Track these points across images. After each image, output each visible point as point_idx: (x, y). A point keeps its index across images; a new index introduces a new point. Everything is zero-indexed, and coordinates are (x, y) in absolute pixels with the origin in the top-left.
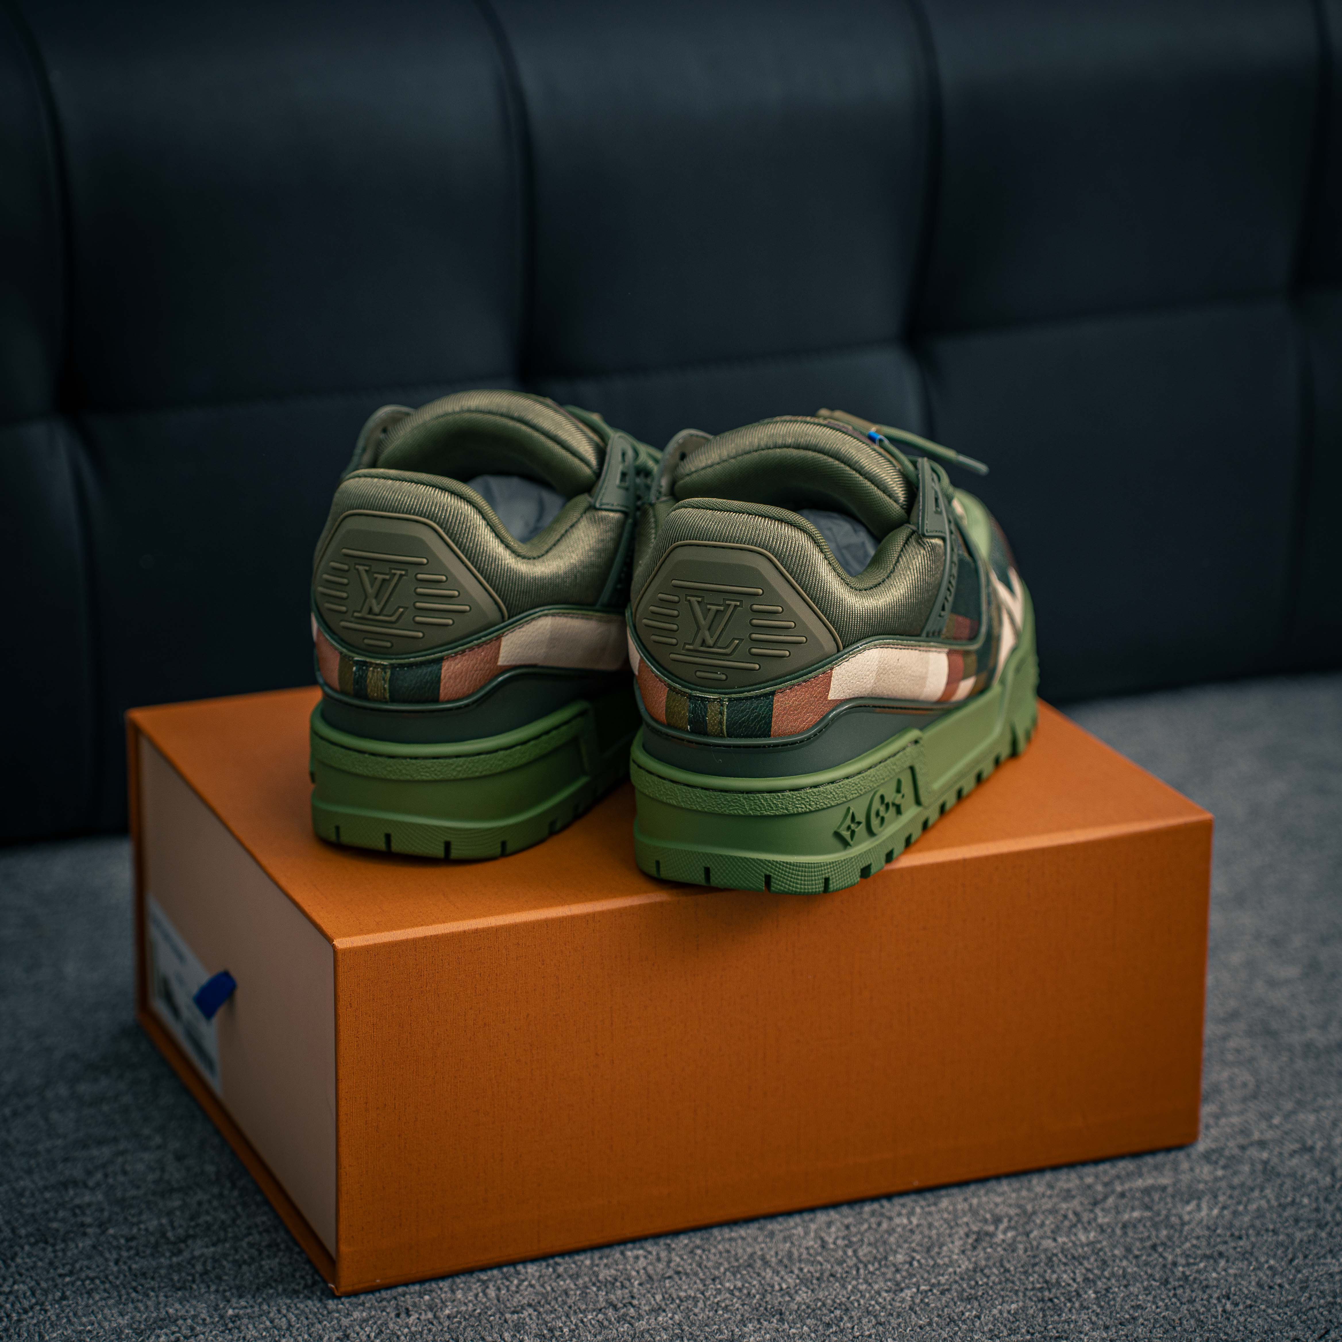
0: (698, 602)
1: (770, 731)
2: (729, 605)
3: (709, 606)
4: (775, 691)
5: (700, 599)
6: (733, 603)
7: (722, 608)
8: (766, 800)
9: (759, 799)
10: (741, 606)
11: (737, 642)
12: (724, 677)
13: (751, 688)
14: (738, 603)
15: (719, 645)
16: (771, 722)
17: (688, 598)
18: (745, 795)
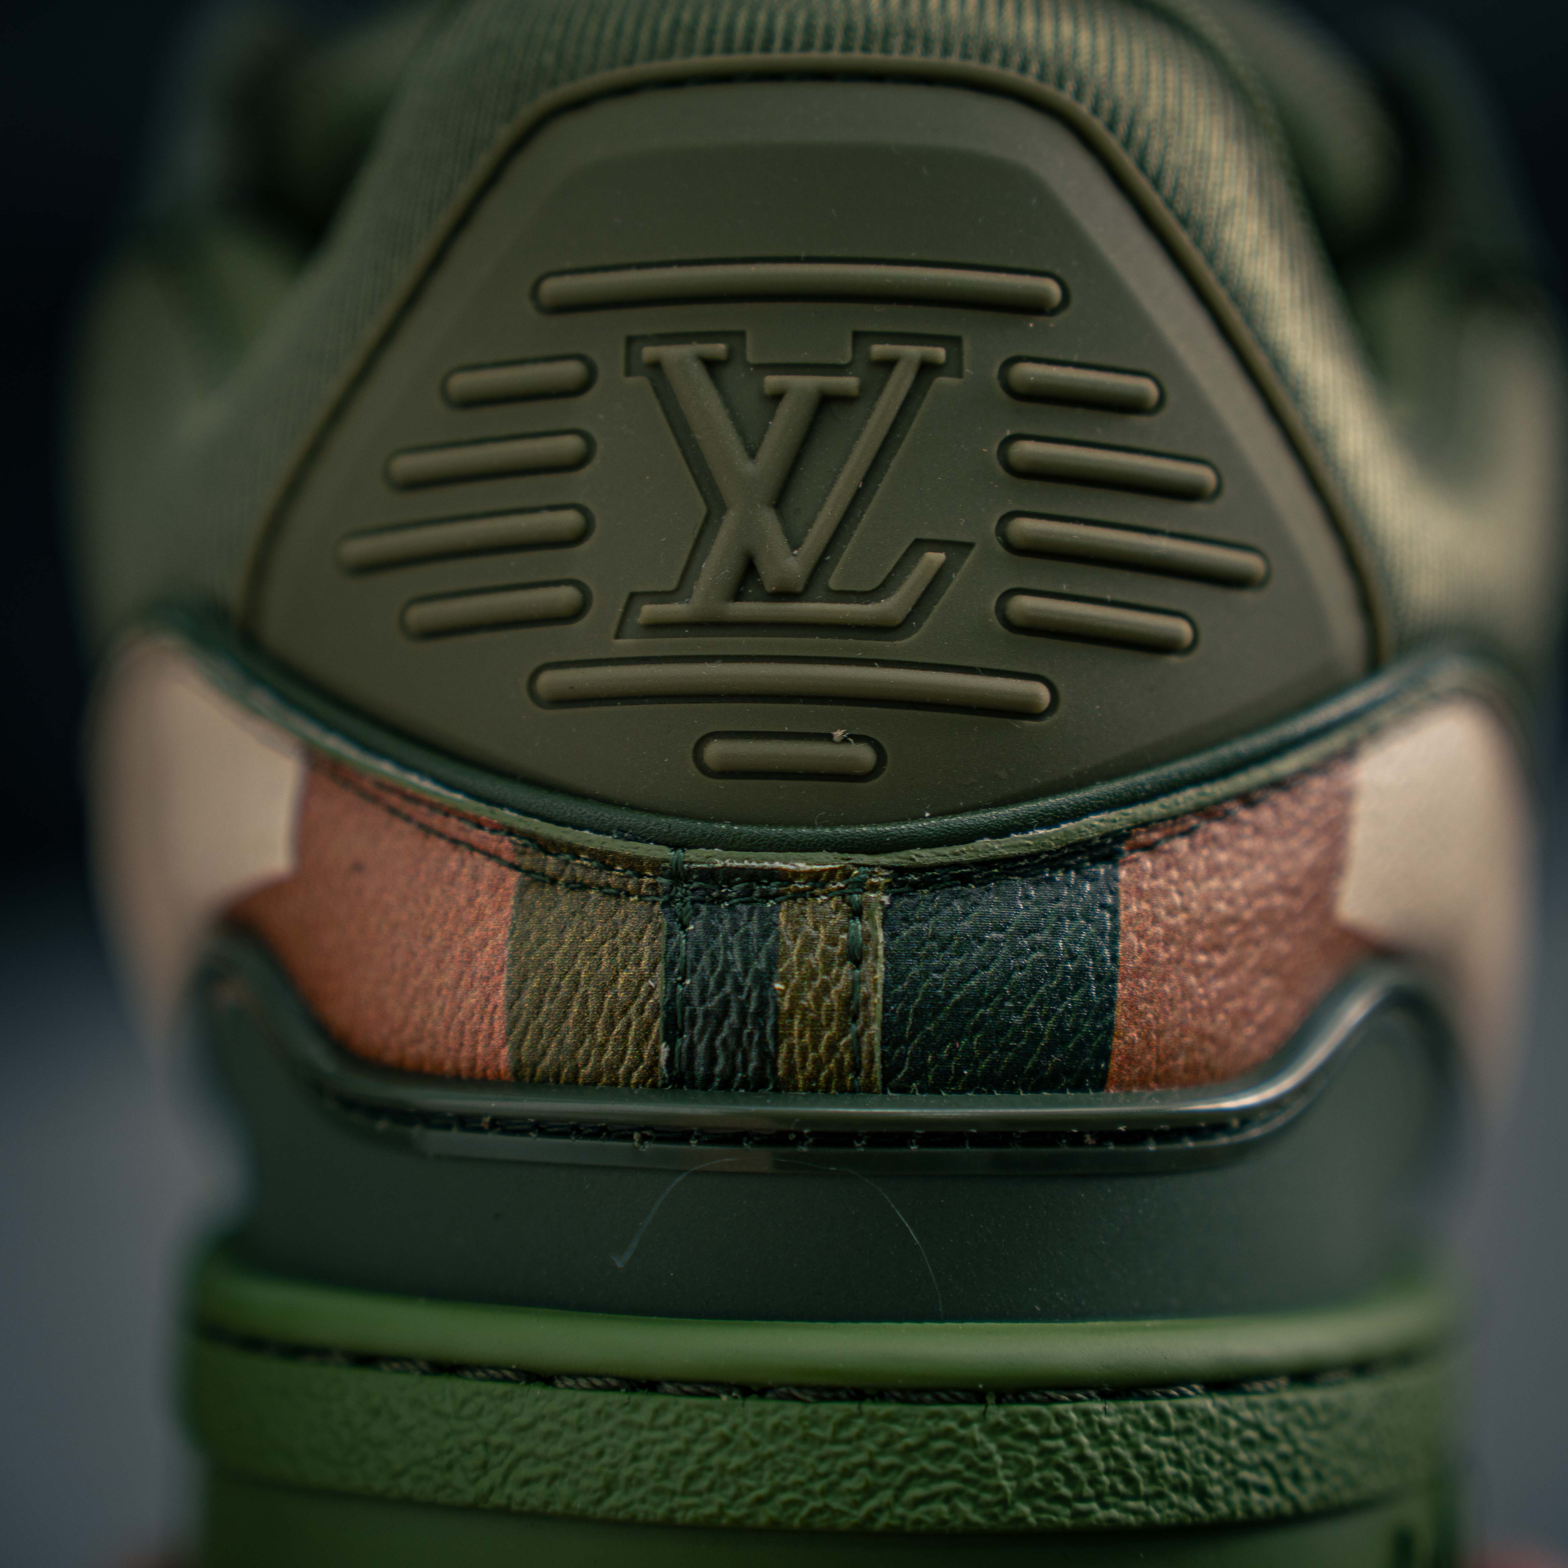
0: (711, 365)
1: (1105, 1054)
2: (889, 364)
3: (772, 381)
4: (1119, 836)
5: (719, 349)
6: (914, 352)
7: (850, 383)
8: (1101, 1437)
9: (1067, 1434)
10: (954, 366)
11: (938, 557)
12: (864, 754)
13: (1006, 813)
14: (940, 353)
15: (834, 583)
16: (1109, 1005)
17: (649, 352)
18: (998, 1413)
